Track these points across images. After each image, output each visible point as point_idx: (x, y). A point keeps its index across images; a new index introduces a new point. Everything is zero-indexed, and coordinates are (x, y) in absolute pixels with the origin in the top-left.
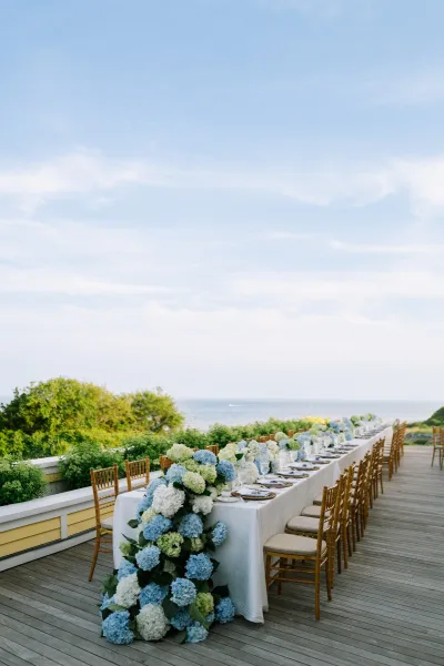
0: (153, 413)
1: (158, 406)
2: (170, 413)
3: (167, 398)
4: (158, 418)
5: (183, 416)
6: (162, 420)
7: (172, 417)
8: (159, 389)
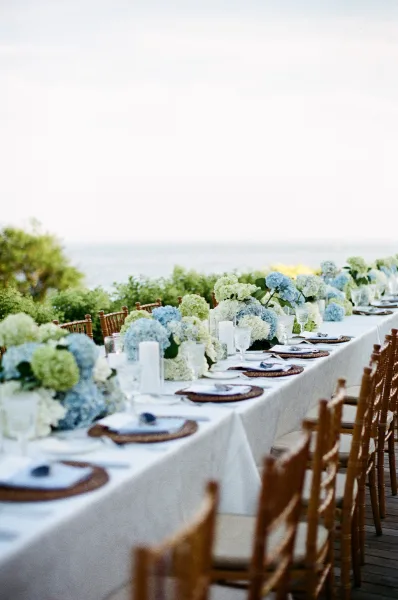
0: (26, 267)
1: (33, 254)
2: (56, 265)
3: (48, 240)
4: (35, 276)
5: (80, 270)
6: (44, 278)
7: (60, 274)
8: (34, 222)
